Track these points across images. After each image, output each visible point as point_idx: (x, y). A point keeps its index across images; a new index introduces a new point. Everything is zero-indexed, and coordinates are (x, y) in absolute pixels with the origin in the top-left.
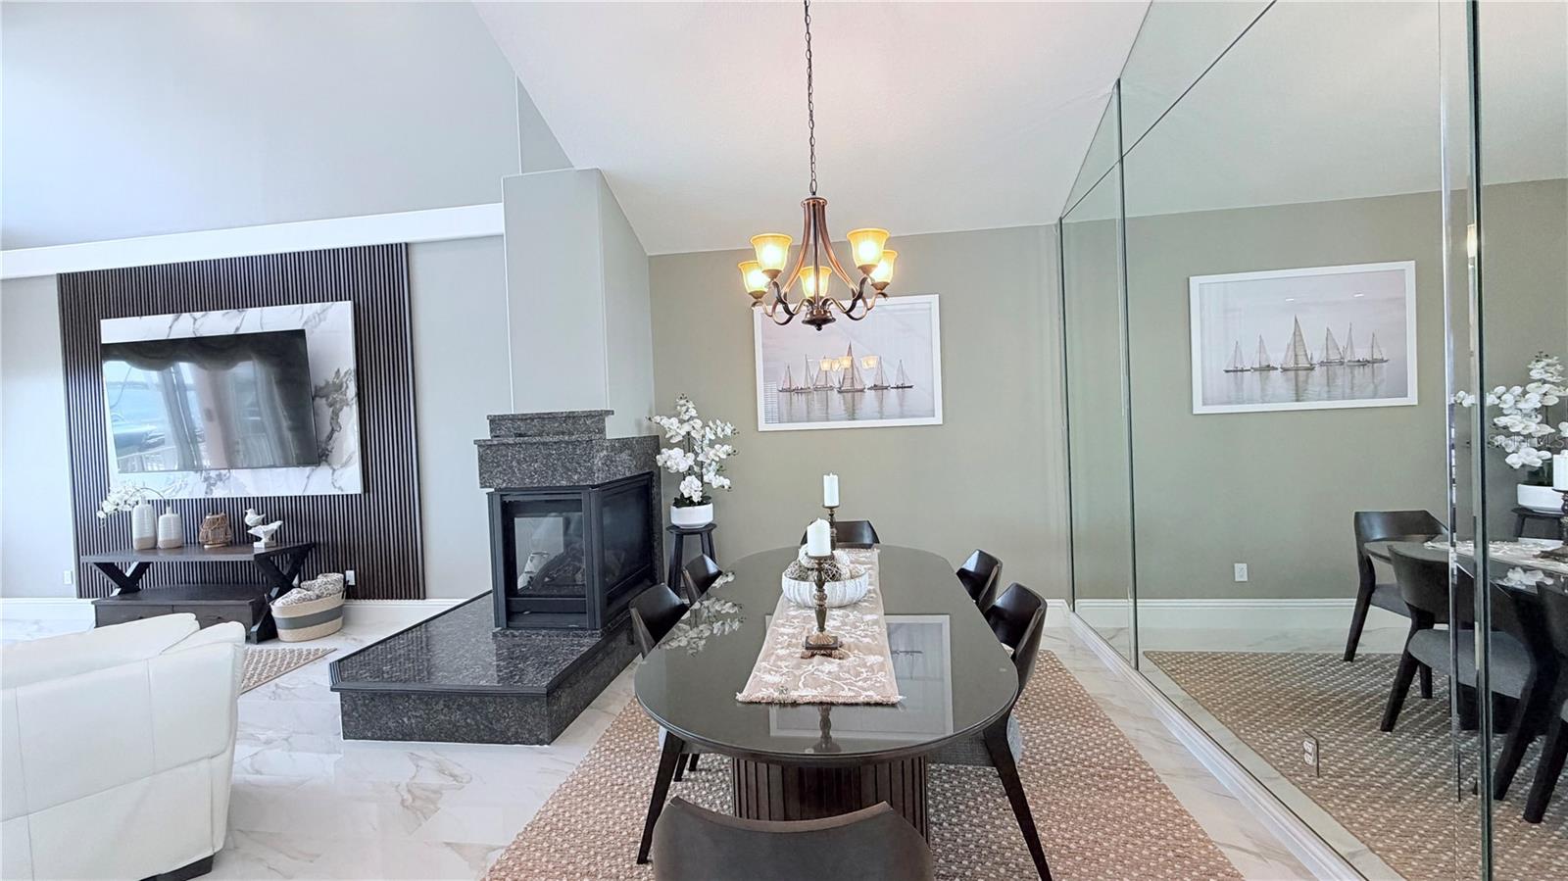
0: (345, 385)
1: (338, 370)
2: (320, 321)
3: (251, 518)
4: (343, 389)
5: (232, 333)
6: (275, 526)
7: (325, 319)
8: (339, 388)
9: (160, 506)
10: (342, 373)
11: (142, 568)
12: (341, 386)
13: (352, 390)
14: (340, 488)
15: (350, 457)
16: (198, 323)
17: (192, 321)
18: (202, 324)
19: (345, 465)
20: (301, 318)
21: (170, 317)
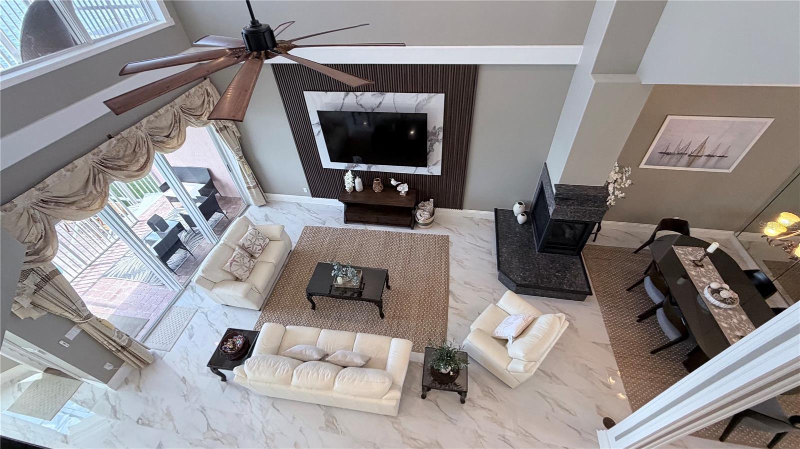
0: (437, 133)
1: (435, 127)
2: (427, 103)
4: (437, 135)
7: (430, 102)
8: (434, 134)
10: (437, 128)
12: (436, 134)
13: (441, 136)
14: (431, 173)
15: (437, 162)
16: (359, 98)
17: (355, 97)
18: (361, 99)
19: (435, 164)
20: (416, 100)
21: (343, 94)
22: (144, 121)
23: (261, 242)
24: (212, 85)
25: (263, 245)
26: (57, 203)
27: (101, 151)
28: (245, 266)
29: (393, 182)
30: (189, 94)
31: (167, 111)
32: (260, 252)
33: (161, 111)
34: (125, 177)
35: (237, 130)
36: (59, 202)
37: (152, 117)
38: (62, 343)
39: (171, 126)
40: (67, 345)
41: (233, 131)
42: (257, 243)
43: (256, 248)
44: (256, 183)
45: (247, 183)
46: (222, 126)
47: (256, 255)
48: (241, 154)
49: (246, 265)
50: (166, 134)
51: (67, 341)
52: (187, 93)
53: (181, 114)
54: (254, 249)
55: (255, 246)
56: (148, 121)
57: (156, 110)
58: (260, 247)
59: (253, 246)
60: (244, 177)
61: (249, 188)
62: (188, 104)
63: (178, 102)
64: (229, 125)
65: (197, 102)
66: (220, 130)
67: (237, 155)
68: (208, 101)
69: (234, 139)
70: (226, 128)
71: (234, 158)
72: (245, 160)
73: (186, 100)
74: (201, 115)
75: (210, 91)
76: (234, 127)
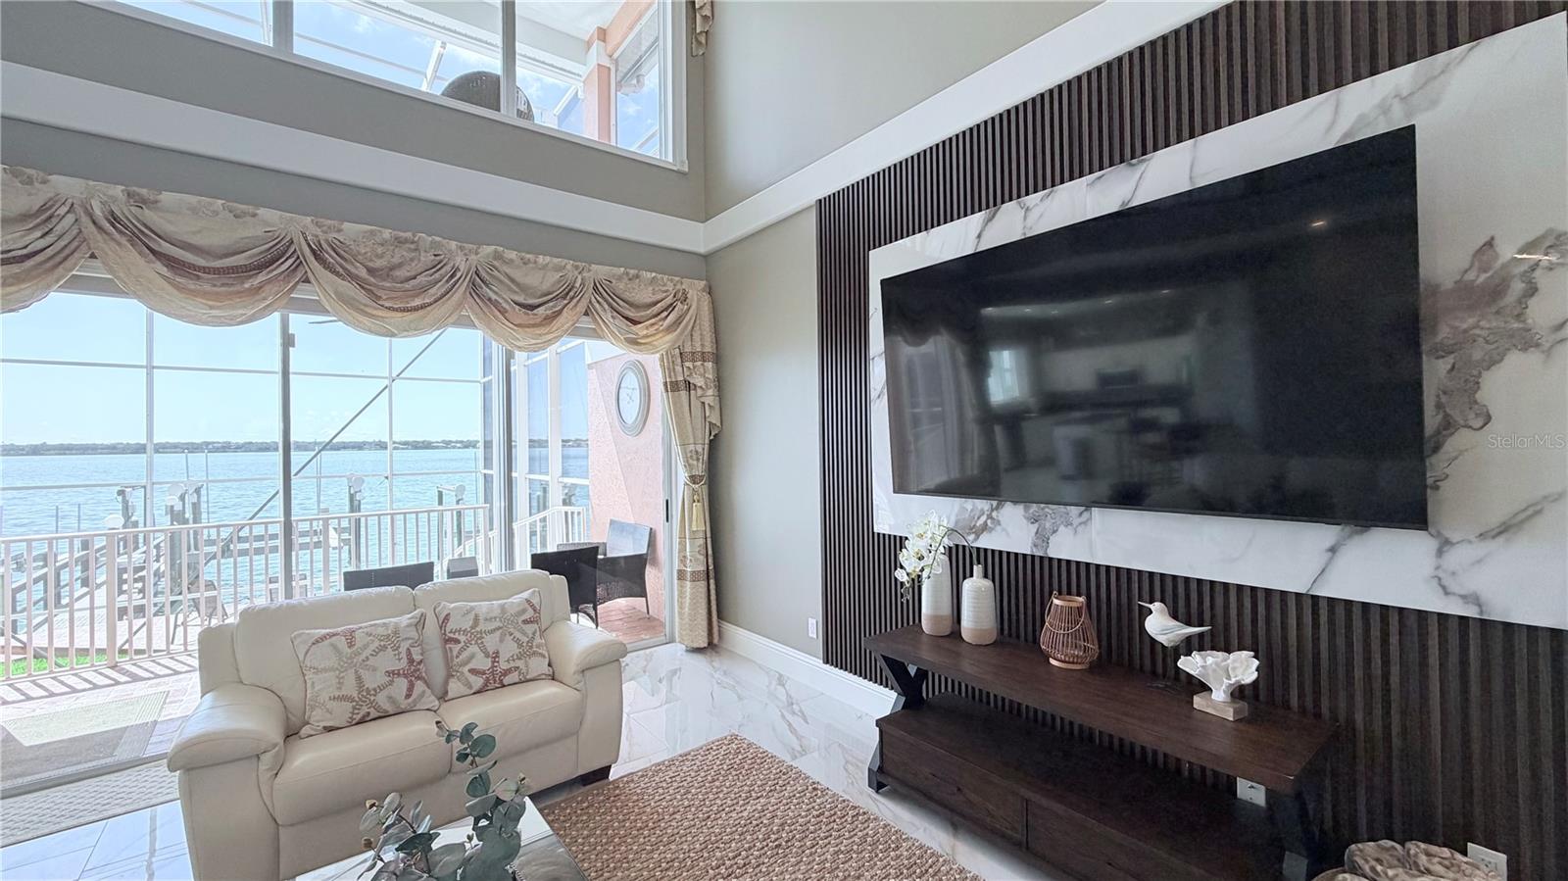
1: (1490, 244)
4: (1508, 299)
10: (1507, 251)
12: (1498, 290)
13: (1549, 304)
20: (1333, 123)
21: (978, 218)
22: (487, 251)
23: (509, 649)
24: (707, 296)
25: (504, 666)
26: (135, 238)
27: (339, 231)
28: (359, 678)
29: (1160, 625)
30: (637, 276)
31: (559, 267)
32: (478, 682)
33: (540, 261)
34: (336, 293)
35: (716, 407)
36: (144, 239)
37: (512, 255)
39: (549, 297)
41: (703, 403)
42: (491, 643)
43: (472, 657)
44: (702, 568)
45: (683, 559)
46: (681, 378)
47: (455, 688)
48: (700, 469)
49: (365, 675)
50: (521, 299)
52: (632, 272)
53: (591, 290)
54: (465, 655)
55: (474, 649)
56: (498, 256)
57: (536, 253)
58: (484, 664)
59: (468, 644)
60: (682, 538)
61: (681, 575)
62: (621, 287)
63: (600, 271)
64: (699, 381)
65: (644, 295)
66: (672, 387)
67: (688, 466)
68: (671, 307)
69: (699, 421)
70: (689, 386)
71: (682, 476)
72: (702, 489)
73: (620, 278)
74: (635, 322)
75: (692, 294)
76: (710, 394)
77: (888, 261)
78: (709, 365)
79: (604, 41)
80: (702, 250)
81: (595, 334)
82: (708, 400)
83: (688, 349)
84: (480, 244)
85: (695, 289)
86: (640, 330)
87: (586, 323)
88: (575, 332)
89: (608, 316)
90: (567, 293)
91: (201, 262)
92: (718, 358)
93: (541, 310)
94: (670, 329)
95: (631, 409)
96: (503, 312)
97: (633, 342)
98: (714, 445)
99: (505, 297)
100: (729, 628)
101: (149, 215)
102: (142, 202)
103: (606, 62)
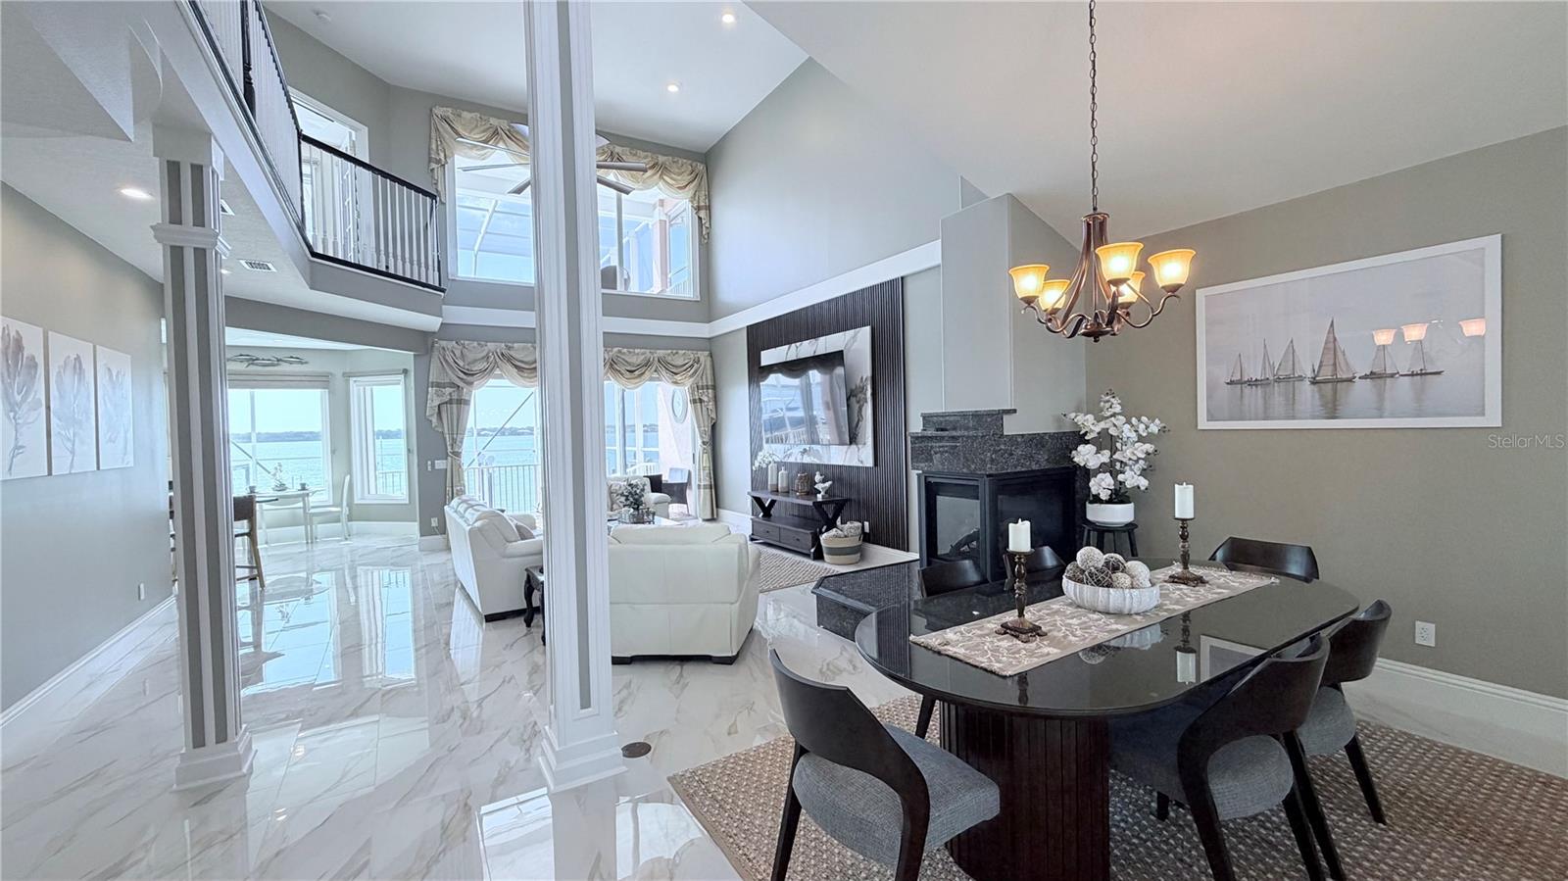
0: (866, 387)
1: (863, 377)
3: (818, 478)
4: (865, 391)
5: (812, 355)
6: (828, 484)
7: (856, 341)
8: (863, 389)
9: (780, 465)
11: (773, 502)
13: (869, 392)
14: (862, 462)
15: (868, 440)
16: (798, 349)
18: (800, 350)
19: (865, 445)
20: (842, 341)
21: (787, 346)
22: (616, 349)
24: (709, 358)
26: (509, 360)
30: (677, 353)
31: (643, 354)
33: (637, 351)
35: (714, 410)
36: (510, 360)
37: (625, 350)
38: (429, 463)
39: (640, 366)
40: (429, 468)
41: (708, 409)
44: (708, 483)
45: (700, 480)
46: (697, 397)
48: (706, 439)
50: (628, 368)
51: (433, 465)
52: (674, 351)
53: (657, 361)
56: (620, 352)
57: (635, 348)
60: (699, 470)
61: (699, 486)
62: (669, 359)
63: (661, 353)
64: (705, 399)
65: (680, 362)
66: (694, 401)
67: (702, 437)
68: (692, 366)
69: (706, 417)
70: (701, 401)
71: (699, 442)
72: (709, 449)
73: (669, 355)
74: (676, 374)
75: (702, 359)
76: (711, 406)
77: (768, 357)
78: (710, 391)
79: (662, 206)
80: (708, 336)
81: (659, 379)
82: (710, 407)
83: (700, 384)
84: (613, 347)
85: (703, 356)
86: (678, 377)
87: (655, 375)
88: (652, 379)
89: (664, 373)
90: (647, 364)
91: (527, 367)
92: (714, 387)
93: (636, 373)
94: (691, 376)
95: (679, 410)
96: (622, 374)
97: (676, 383)
98: (713, 427)
99: (622, 369)
100: (721, 510)
101: (512, 353)
102: (509, 348)
103: (664, 218)
